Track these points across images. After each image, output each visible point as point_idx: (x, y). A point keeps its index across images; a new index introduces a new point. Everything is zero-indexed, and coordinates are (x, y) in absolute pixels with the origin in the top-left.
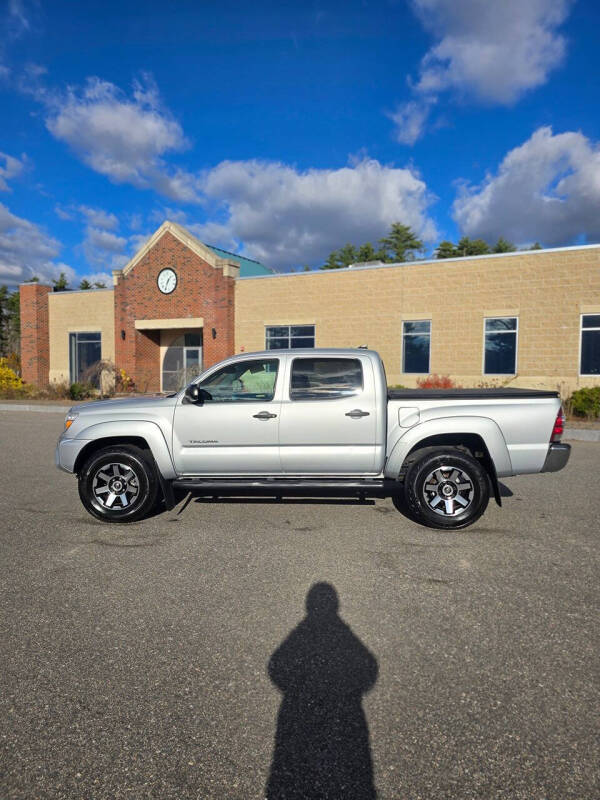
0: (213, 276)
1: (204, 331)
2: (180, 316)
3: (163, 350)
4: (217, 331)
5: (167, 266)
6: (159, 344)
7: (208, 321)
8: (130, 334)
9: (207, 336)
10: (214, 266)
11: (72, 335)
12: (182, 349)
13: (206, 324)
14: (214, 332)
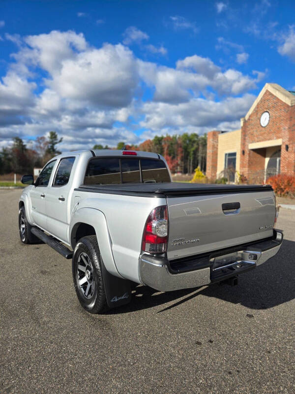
0: (289, 112)
1: (282, 147)
2: (270, 139)
3: (267, 160)
4: (289, 146)
5: (265, 110)
6: (265, 156)
7: (284, 141)
8: (247, 152)
9: (283, 150)
10: (290, 105)
11: (226, 154)
12: (276, 159)
13: (283, 143)
14: (287, 147)
